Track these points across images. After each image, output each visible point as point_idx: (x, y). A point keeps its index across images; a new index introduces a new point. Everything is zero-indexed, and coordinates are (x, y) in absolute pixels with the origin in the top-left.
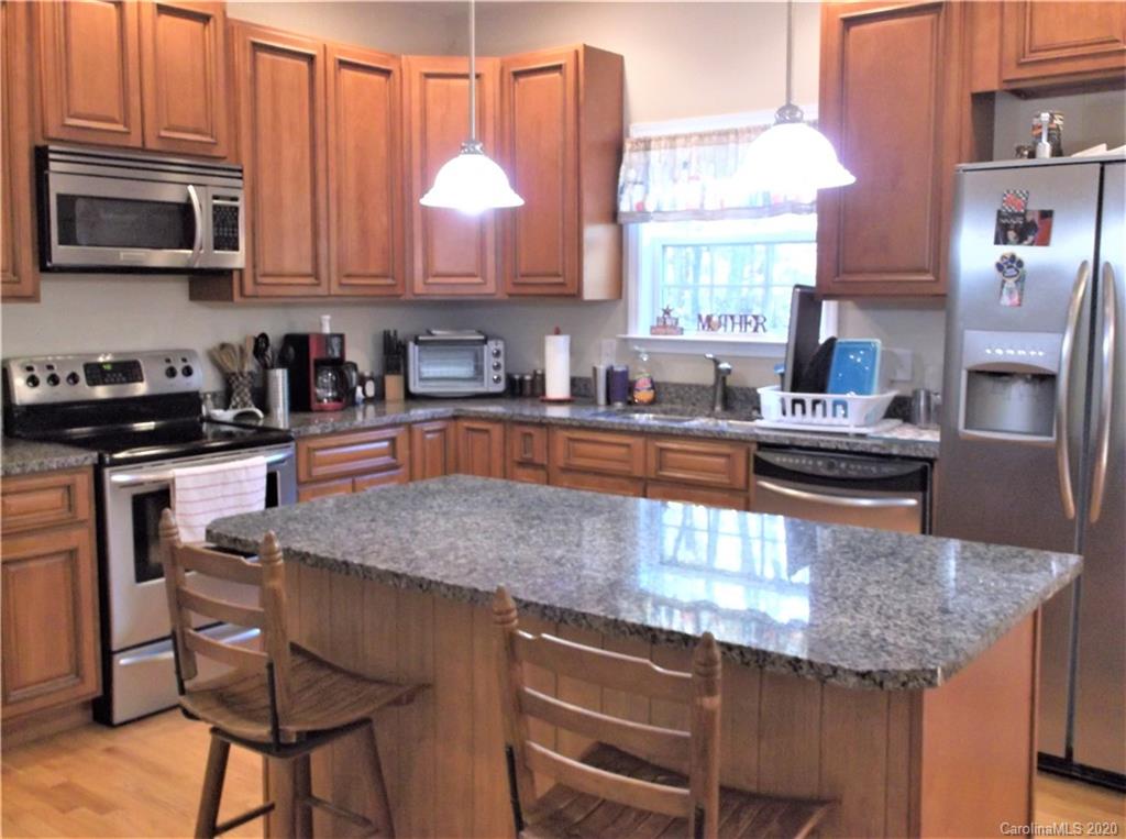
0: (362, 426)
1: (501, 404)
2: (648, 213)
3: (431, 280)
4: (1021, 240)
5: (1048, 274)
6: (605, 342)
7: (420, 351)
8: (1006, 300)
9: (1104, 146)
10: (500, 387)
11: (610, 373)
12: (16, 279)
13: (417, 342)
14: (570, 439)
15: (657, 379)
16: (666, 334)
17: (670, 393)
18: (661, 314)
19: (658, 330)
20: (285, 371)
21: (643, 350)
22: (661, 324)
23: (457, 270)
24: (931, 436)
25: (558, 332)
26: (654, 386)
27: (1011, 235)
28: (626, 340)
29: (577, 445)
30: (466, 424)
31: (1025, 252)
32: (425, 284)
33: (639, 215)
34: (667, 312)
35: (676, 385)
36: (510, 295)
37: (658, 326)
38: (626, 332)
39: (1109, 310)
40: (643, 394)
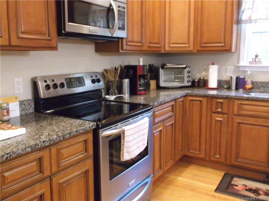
0: (167, 101)
1: (189, 90)
2: (252, 20)
3: (171, 46)
6: (228, 67)
7: (164, 71)
10: (190, 84)
11: (238, 79)
12: (49, 38)
13: (163, 68)
14: (240, 104)
15: (254, 80)
16: (256, 64)
17: (258, 85)
18: (254, 57)
19: (253, 63)
20: (129, 80)
21: (249, 70)
22: (254, 60)
23: (181, 42)
25: (213, 64)
26: (253, 83)
28: (238, 67)
29: (243, 106)
30: (190, 98)
32: (169, 47)
33: (249, 21)
34: (256, 56)
35: (260, 82)
36: (198, 51)
37: (252, 62)
38: (239, 64)
40: (249, 86)
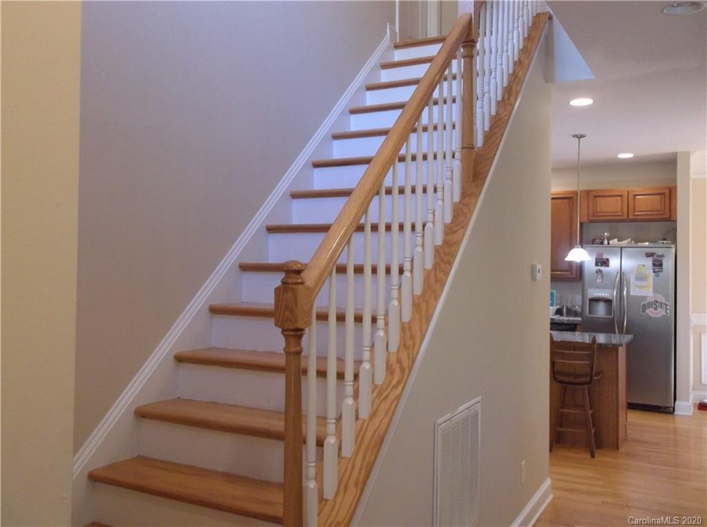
4: (602, 265)
5: (609, 274)
8: (598, 281)
9: (616, 240)
24: (580, 319)
27: (599, 264)
31: (602, 268)
39: (625, 283)
